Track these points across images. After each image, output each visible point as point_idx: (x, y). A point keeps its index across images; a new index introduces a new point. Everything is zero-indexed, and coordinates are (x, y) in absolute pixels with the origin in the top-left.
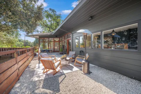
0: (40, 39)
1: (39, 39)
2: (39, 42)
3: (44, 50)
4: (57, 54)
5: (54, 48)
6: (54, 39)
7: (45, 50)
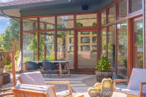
0: (24, 20)
1: (21, 23)
2: (22, 35)
3: (37, 62)
4: (84, 81)
5: (76, 55)
6: (75, 20)
7: (40, 64)
